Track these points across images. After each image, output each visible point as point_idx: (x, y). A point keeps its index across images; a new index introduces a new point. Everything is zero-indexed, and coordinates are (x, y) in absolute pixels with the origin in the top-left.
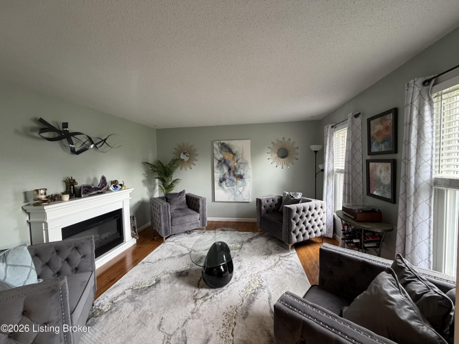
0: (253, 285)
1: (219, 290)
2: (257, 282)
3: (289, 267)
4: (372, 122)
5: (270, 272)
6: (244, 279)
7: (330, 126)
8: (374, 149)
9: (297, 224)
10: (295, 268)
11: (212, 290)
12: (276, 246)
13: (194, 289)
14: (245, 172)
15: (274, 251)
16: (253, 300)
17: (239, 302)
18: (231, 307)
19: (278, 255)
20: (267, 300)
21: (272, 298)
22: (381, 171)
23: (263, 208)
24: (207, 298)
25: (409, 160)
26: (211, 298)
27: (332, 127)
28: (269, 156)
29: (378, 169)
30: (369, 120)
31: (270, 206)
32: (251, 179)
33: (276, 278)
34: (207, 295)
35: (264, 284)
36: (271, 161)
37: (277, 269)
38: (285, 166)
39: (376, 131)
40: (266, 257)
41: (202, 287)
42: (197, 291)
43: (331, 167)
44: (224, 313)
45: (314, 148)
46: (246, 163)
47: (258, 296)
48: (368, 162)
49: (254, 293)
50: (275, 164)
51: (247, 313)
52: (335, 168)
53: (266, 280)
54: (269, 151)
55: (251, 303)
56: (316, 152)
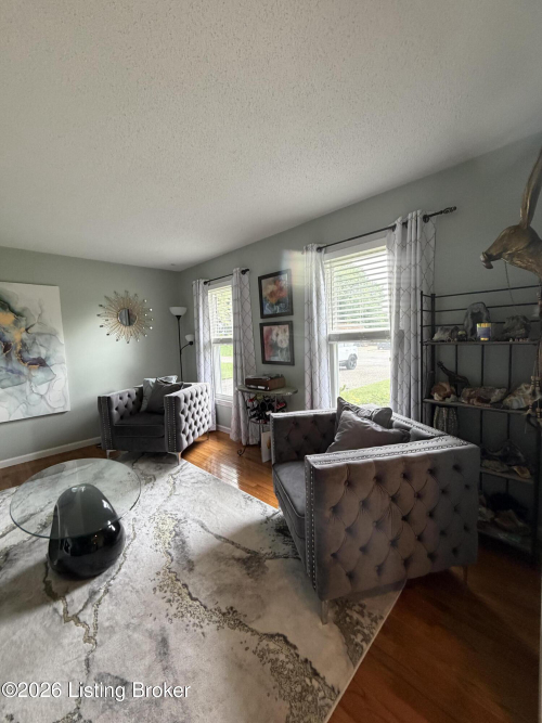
0: (165, 527)
1: (112, 571)
2: (169, 521)
3: (193, 481)
4: (263, 281)
5: (175, 499)
6: (144, 530)
7: (202, 281)
8: (267, 311)
9: (187, 420)
10: (202, 478)
11: (96, 580)
12: (154, 465)
13: (48, 609)
14: (51, 352)
15: (156, 473)
16: (184, 542)
17: (165, 560)
18: (158, 574)
19: (167, 475)
20: (202, 530)
21: (206, 524)
22: (277, 335)
23: (115, 411)
24: (97, 597)
25: (312, 320)
26: (107, 591)
27: (205, 283)
28: (101, 321)
29: (274, 332)
30: (260, 279)
31: (126, 406)
32: (65, 366)
33: (191, 501)
34: (93, 593)
35: (180, 516)
36: (106, 330)
37: (180, 490)
38: (132, 340)
39: (269, 291)
40: (150, 485)
41: (67, 592)
42: (60, 605)
43: (207, 336)
44: (155, 589)
45: (176, 311)
46: (52, 335)
47: (186, 533)
48: (262, 325)
49: (176, 535)
50: (114, 336)
51: (189, 562)
52: (213, 338)
53: (179, 510)
54: (101, 311)
55: (183, 548)
56: (179, 317)
